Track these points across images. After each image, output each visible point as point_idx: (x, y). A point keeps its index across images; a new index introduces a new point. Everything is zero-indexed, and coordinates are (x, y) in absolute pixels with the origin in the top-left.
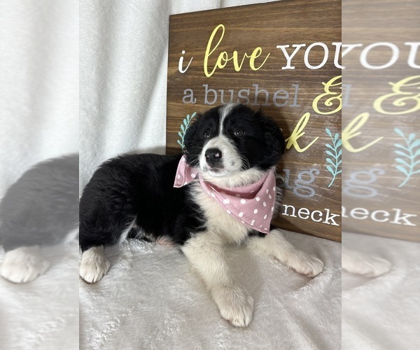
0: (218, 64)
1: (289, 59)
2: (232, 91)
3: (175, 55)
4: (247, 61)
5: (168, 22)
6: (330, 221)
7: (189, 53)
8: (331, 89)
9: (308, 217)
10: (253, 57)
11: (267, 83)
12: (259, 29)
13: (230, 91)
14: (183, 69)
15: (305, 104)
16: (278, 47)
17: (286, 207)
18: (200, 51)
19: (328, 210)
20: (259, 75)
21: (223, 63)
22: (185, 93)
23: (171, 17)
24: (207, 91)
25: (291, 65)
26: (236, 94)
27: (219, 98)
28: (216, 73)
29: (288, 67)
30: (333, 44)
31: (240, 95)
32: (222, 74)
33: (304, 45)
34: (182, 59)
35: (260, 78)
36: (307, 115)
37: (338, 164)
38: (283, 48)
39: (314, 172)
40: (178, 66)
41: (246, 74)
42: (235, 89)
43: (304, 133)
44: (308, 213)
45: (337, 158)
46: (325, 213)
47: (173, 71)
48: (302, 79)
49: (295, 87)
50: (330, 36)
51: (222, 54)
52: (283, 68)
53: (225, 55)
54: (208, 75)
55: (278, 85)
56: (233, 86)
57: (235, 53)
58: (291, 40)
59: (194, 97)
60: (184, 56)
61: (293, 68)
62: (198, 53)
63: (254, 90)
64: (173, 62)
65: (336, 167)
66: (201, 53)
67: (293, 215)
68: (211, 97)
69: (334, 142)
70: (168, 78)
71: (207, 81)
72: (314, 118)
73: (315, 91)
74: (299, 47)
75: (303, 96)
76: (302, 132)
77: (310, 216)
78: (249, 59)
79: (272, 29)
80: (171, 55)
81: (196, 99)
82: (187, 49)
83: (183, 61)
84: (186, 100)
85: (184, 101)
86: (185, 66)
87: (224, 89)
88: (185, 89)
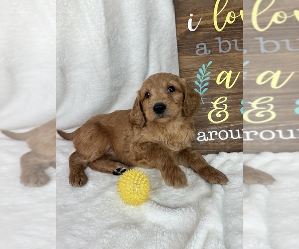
0: (228, 20)
3: (182, 18)
7: (197, 16)
14: (193, 28)
18: (210, 12)
21: (231, 20)
22: (198, 46)
24: (220, 43)
27: (233, 46)
28: (227, 28)
32: (232, 28)
34: (190, 21)
40: (187, 26)
47: (183, 31)
51: (229, 15)
53: (232, 14)
54: (219, 30)
57: (242, 12)
59: (208, 49)
60: (192, 18)
62: (207, 15)
66: (209, 14)
68: (225, 46)
70: (178, 37)
71: (219, 34)
80: (178, 19)
81: (209, 51)
82: (195, 12)
83: (192, 22)
84: (200, 52)
85: (197, 53)
86: (194, 25)
87: (237, 39)
88: (197, 44)
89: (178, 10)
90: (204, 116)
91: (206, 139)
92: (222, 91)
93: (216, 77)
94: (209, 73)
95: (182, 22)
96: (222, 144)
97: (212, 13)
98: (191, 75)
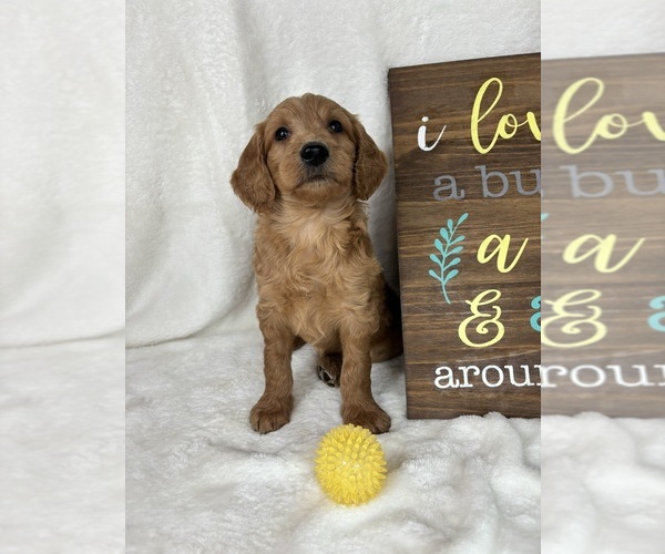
0: (501, 131)
2: (537, 172)
3: (406, 124)
7: (437, 121)
13: (532, 171)
14: (429, 144)
21: (509, 130)
22: (438, 183)
23: (390, 70)
24: (485, 176)
27: (512, 184)
32: (510, 146)
34: (422, 130)
40: (416, 141)
47: (408, 150)
53: (510, 119)
54: (483, 151)
57: (531, 116)
59: (459, 188)
60: (426, 124)
66: (461, 118)
68: (495, 184)
71: (482, 159)
80: (397, 125)
81: (462, 191)
82: (432, 114)
83: (427, 132)
84: (441, 194)
85: (437, 197)
86: (431, 139)
87: (520, 170)
88: (437, 176)
89: (396, 109)
90: (449, 331)
91: (455, 383)
92: (490, 279)
93: (478, 248)
94: (462, 238)
95: (404, 131)
96: (490, 396)
97: (468, 117)
98: (422, 241)
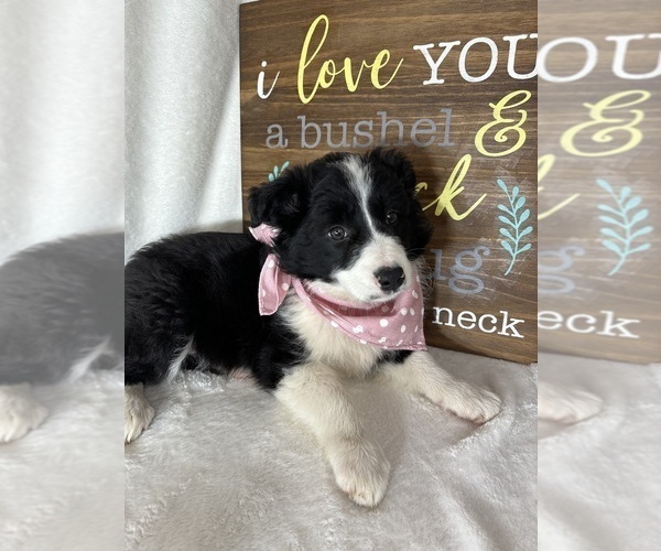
0: (321, 80)
1: (434, 67)
2: (344, 125)
3: (250, 69)
4: (367, 73)
5: (237, 16)
6: (509, 330)
7: (273, 66)
8: (504, 114)
9: (473, 325)
10: (377, 66)
11: (401, 109)
12: (384, 19)
13: (341, 124)
14: (265, 92)
15: (463, 141)
16: (416, 48)
17: (438, 310)
18: (290, 60)
19: (506, 313)
20: (387, 96)
21: (328, 78)
22: (269, 131)
23: (242, 6)
24: (304, 127)
25: (439, 77)
26: (350, 129)
27: (324, 137)
28: (318, 96)
29: (434, 80)
30: (506, 38)
31: (357, 132)
32: (327, 97)
33: (458, 43)
34: (262, 75)
35: (389, 101)
36: (467, 159)
37: (518, 238)
38: (424, 49)
39: (481, 252)
40: (256, 87)
41: (365, 96)
42: (348, 122)
43: (462, 188)
44: (474, 319)
45: (517, 227)
46: (500, 318)
47: (250, 96)
48: (457, 100)
49: (445, 114)
50: (499, 26)
51: (326, 65)
52: (425, 83)
53: (330, 65)
54: (305, 101)
55: (418, 111)
56: (345, 116)
57: (348, 62)
58: (435, 35)
59: (284, 137)
60: (265, 70)
61: (442, 81)
62: (288, 64)
63: (380, 121)
64: (248, 80)
65: (517, 243)
66: (292, 63)
67: (450, 324)
68: (311, 135)
69: (512, 202)
70: (242, 108)
71: (304, 109)
72: (478, 162)
73: (478, 118)
74: (449, 46)
75: (459, 128)
76: (459, 187)
77: (477, 323)
78: (370, 70)
79: (405, 18)
80: (244, 70)
81: (287, 140)
82: (270, 58)
83: (265, 78)
84: (272, 142)
85: (268, 144)
86: (267, 86)
87: (332, 122)
88: (269, 124)
